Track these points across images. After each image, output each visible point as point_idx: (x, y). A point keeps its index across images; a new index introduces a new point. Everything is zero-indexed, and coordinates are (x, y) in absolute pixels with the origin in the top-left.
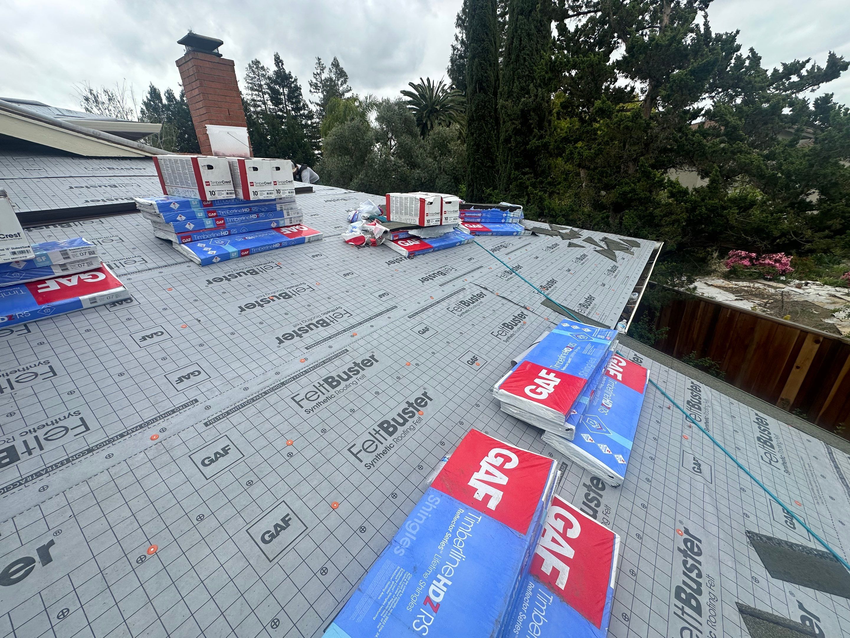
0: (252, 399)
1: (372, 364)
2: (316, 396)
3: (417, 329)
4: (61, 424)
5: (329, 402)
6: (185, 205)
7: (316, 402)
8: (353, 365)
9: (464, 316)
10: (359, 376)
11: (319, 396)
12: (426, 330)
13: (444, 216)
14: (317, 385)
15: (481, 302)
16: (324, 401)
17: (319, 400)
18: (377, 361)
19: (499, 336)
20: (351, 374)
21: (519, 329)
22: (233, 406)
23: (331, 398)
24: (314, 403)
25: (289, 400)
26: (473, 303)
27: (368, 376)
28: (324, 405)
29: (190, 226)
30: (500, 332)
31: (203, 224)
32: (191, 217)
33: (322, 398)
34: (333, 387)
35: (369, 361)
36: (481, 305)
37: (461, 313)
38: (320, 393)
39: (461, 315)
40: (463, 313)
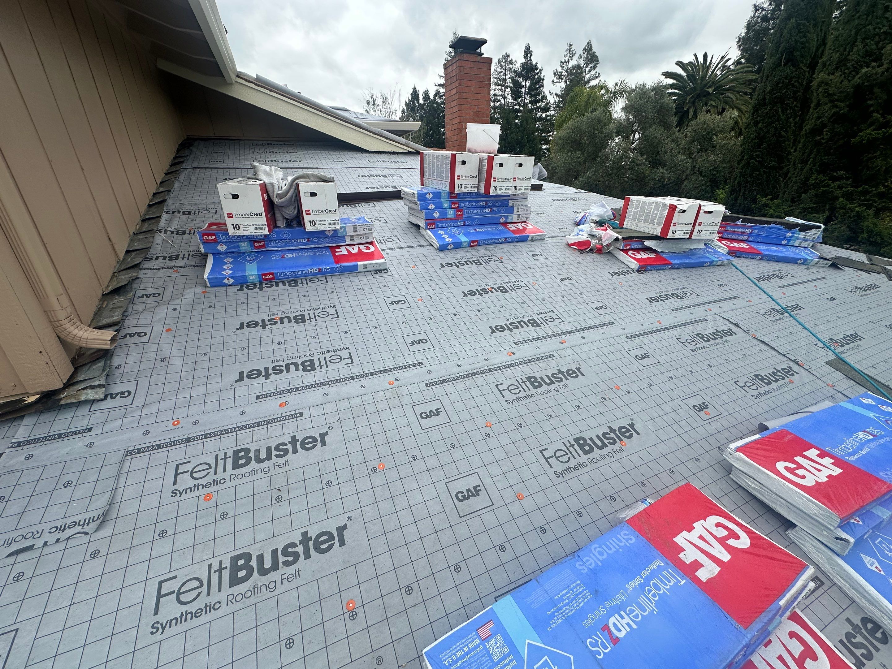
0: (463, 375)
1: (577, 376)
2: (517, 391)
3: (634, 353)
4: (338, 353)
5: (529, 400)
6: (437, 195)
7: (517, 396)
8: (557, 372)
9: (699, 352)
10: (562, 384)
11: (520, 391)
12: (645, 356)
13: (697, 228)
14: (520, 381)
15: (727, 341)
16: (525, 398)
17: (520, 395)
18: (583, 375)
19: (746, 388)
20: (554, 380)
21: (780, 387)
22: (448, 377)
23: (531, 396)
24: (515, 397)
25: (493, 386)
26: (715, 339)
27: (571, 387)
28: (524, 402)
29: (436, 215)
30: (748, 384)
31: (446, 214)
32: (439, 207)
33: (522, 394)
34: (535, 387)
35: (575, 372)
36: (726, 344)
37: (695, 347)
38: (521, 389)
39: (695, 350)
40: (698, 348)
